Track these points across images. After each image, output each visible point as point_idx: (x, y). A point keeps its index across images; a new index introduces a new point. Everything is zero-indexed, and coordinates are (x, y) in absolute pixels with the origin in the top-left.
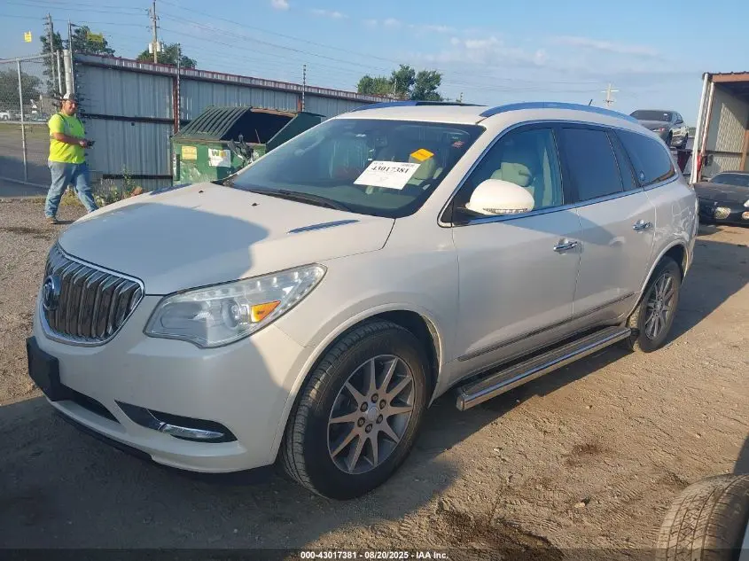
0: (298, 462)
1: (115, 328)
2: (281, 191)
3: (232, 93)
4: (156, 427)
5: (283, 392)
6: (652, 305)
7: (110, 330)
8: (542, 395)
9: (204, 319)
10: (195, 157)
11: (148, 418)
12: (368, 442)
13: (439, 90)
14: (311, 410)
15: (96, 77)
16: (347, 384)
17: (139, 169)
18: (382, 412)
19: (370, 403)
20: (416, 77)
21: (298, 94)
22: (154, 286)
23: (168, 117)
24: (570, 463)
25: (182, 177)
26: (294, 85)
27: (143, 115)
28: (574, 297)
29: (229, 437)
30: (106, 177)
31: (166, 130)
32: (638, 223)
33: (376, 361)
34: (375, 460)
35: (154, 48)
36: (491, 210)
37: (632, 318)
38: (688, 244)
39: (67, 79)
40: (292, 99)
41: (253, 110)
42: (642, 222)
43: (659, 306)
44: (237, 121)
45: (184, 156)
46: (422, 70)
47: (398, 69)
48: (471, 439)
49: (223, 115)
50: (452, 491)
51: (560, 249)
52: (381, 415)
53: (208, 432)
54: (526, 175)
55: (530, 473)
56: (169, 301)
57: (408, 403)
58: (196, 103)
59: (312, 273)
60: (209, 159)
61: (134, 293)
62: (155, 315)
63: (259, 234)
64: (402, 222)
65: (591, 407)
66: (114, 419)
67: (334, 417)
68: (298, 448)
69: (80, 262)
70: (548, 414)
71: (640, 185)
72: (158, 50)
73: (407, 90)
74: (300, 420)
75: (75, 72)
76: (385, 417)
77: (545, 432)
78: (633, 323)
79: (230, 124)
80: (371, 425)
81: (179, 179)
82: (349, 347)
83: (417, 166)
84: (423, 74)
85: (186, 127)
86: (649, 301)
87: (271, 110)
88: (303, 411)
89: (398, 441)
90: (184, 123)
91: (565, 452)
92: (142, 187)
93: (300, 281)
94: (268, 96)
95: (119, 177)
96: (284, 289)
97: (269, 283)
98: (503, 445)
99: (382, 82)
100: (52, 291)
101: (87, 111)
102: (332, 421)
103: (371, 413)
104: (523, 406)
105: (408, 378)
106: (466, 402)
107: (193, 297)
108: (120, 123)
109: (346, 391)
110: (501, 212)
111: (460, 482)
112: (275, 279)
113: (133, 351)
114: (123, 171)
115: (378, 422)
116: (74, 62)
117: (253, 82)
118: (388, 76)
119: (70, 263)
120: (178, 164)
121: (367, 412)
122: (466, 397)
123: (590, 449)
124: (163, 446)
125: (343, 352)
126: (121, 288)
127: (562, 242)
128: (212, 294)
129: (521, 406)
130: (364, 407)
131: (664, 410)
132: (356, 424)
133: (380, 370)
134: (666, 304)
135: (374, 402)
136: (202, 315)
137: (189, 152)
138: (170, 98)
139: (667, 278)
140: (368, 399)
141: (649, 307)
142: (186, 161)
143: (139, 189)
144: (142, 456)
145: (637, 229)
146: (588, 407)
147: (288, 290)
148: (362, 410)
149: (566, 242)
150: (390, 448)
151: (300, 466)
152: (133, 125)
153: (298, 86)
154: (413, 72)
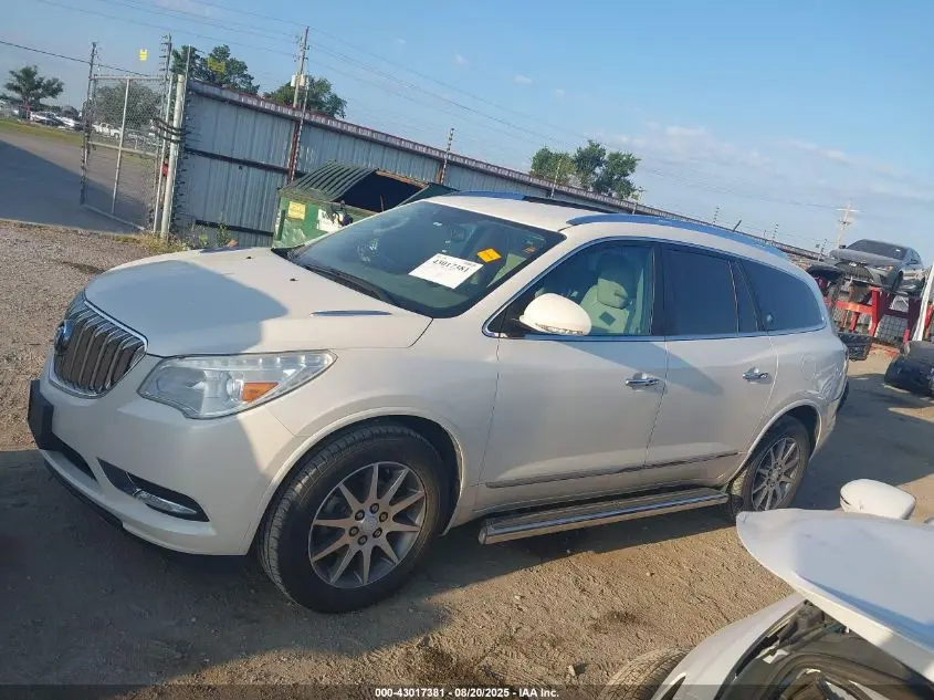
0: (271, 559)
1: (113, 384)
2: (332, 270)
3: (361, 148)
4: (131, 492)
5: (265, 479)
6: (766, 472)
7: (108, 385)
8: (598, 551)
9: (202, 390)
10: (303, 217)
11: (126, 482)
12: (359, 555)
13: (631, 178)
14: (293, 505)
15: (210, 109)
16: (341, 485)
17: (238, 220)
18: (382, 525)
19: (368, 513)
20: (606, 158)
21: (440, 161)
22: (156, 346)
23: (282, 166)
24: (596, 628)
25: (284, 237)
26: (436, 150)
27: (254, 159)
28: (649, 443)
29: (201, 516)
30: (198, 223)
31: (277, 179)
32: (752, 370)
33: (381, 469)
34: (364, 578)
35: (297, 81)
36: (546, 328)
37: (735, 483)
38: (825, 407)
39: (177, 107)
40: (432, 167)
41: (379, 173)
42: (757, 371)
43: (775, 475)
44: (357, 184)
45: (290, 213)
46: (614, 151)
47: (585, 146)
48: (496, 581)
49: (342, 173)
50: (447, 630)
51: (635, 383)
52: (380, 530)
53: (181, 507)
54: (622, 297)
55: (544, 628)
56: (168, 364)
57: (417, 522)
58: (317, 154)
59: (322, 360)
60: (318, 222)
61: (136, 350)
62: (152, 376)
63: (278, 310)
64: (440, 323)
65: (652, 574)
66: (93, 477)
67: (319, 518)
68: (273, 543)
69: (105, 316)
70: (596, 572)
71: (764, 328)
72: (302, 84)
73: (592, 171)
74: (280, 514)
75: (187, 101)
76: (385, 532)
77: (584, 590)
78: (737, 489)
79: (350, 183)
80: (366, 537)
81: (280, 238)
82: (348, 446)
83: (479, 266)
84: (615, 156)
85: (300, 180)
86: (763, 466)
87: (400, 176)
88: (285, 505)
89: (397, 562)
90: (299, 175)
91: (595, 615)
92: (238, 240)
93: (304, 366)
94: (404, 159)
95: (213, 225)
96: (285, 371)
97: (272, 362)
98: (528, 595)
99: (562, 157)
100: (62, 336)
101: (192, 145)
102: (316, 522)
103: (367, 523)
104: (573, 559)
105: (420, 493)
106: (490, 535)
107: (192, 364)
108: (227, 164)
109: (338, 493)
110: (554, 330)
111: (459, 621)
112: (279, 359)
113: (123, 410)
114: (219, 220)
115: (374, 536)
116: (188, 90)
117: (389, 140)
118: (572, 153)
119: (94, 316)
120: (282, 221)
121: (362, 522)
122: (491, 530)
123: (626, 618)
124: (135, 513)
125: (340, 450)
126: (125, 343)
127: (638, 376)
128: (211, 364)
129: (570, 558)
130: (360, 515)
131: (740, 595)
132: (347, 532)
133: (385, 477)
134: (787, 474)
135: (372, 512)
136: (201, 385)
137: (297, 210)
138: (288, 145)
139: (789, 443)
140: (366, 507)
141: (759, 474)
142: (290, 219)
143: (232, 243)
144: (113, 521)
145: (748, 378)
146: (648, 574)
147: (289, 372)
148: (357, 518)
149: (645, 377)
150: (386, 569)
151: (274, 563)
152: (240, 168)
153: (440, 151)
154: (602, 152)
